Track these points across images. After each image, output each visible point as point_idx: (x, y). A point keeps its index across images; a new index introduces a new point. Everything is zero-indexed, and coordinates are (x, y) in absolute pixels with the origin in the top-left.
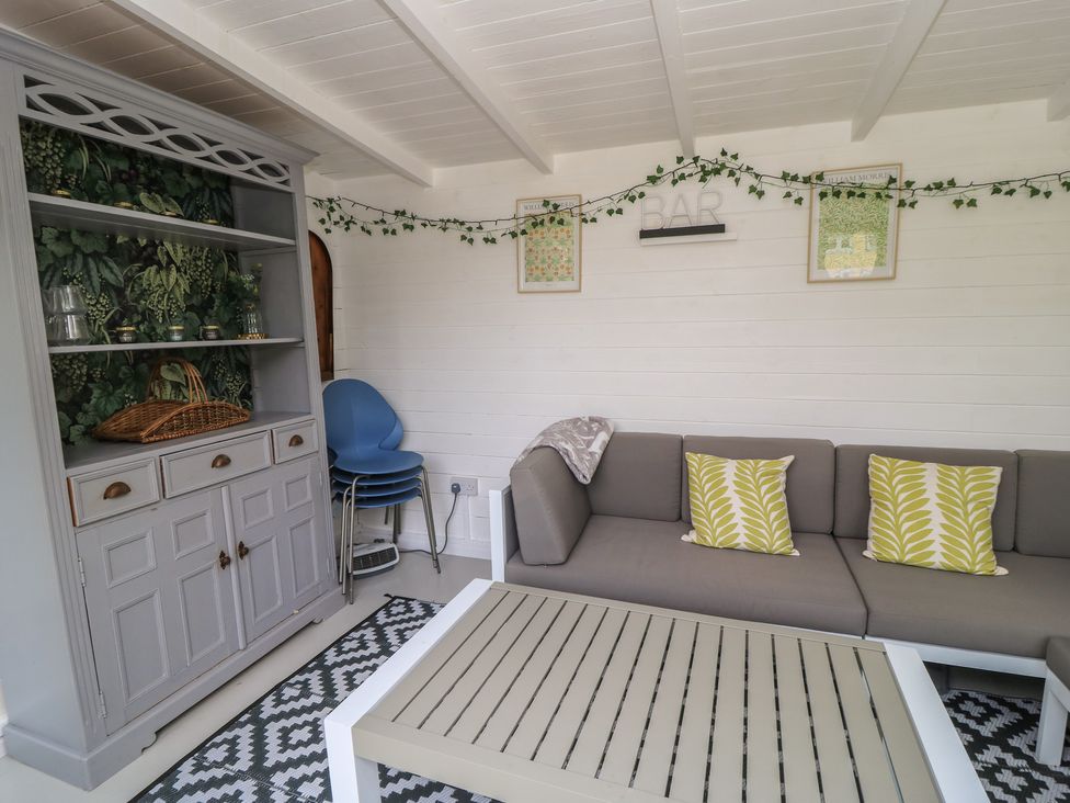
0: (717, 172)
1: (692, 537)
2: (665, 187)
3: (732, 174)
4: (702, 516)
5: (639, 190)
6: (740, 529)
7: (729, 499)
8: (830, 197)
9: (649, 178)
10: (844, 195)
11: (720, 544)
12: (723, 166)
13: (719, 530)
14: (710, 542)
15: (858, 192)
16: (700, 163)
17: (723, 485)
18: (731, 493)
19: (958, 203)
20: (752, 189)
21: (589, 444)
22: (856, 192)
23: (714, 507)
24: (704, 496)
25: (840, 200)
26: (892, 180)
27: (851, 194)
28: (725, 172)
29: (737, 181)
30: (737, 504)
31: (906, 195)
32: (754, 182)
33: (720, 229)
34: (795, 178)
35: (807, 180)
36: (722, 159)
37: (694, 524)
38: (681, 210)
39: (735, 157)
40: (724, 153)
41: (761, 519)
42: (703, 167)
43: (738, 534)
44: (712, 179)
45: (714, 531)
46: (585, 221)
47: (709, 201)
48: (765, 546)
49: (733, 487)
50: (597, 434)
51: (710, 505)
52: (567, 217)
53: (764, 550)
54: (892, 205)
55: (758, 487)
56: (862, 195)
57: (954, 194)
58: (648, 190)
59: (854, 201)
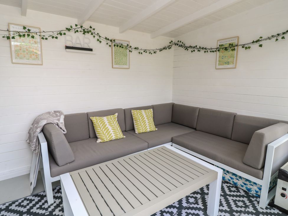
0: (88, 32)
1: (99, 141)
2: (72, 33)
3: (92, 34)
4: (102, 134)
5: (64, 32)
6: (113, 135)
7: (108, 127)
8: (116, 46)
9: (67, 29)
10: (119, 47)
11: (108, 140)
12: (90, 31)
13: (108, 136)
14: (106, 140)
15: (122, 46)
16: (83, 28)
17: (105, 124)
18: (108, 126)
19: (139, 53)
20: (98, 40)
21: (59, 120)
22: (121, 46)
23: (104, 131)
24: (101, 128)
25: (118, 47)
26: (128, 45)
27: (120, 47)
28: (90, 33)
29: (94, 37)
30: (110, 128)
31: (130, 49)
32: (99, 38)
33: (91, 50)
34: (108, 39)
35: (111, 41)
36: (90, 29)
37: (99, 137)
38: (78, 42)
39: (94, 29)
40: (91, 27)
41: (116, 130)
42: (84, 30)
43: (112, 136)
44: (86, 34)
45: (106, 137)
46: (43, 38)
47: (87, 41)
48: (119, 137)
49: (108, 124)
50: (60, 116)
51: (103, 130)
52: (35, 36)
53: (119, 138)
54: (128, 51)
55: (113, 122)
56: (123, 47)
57: (138, 51)
58: (67, 32)
59: (121, 48)
